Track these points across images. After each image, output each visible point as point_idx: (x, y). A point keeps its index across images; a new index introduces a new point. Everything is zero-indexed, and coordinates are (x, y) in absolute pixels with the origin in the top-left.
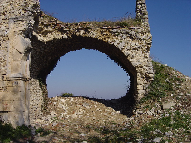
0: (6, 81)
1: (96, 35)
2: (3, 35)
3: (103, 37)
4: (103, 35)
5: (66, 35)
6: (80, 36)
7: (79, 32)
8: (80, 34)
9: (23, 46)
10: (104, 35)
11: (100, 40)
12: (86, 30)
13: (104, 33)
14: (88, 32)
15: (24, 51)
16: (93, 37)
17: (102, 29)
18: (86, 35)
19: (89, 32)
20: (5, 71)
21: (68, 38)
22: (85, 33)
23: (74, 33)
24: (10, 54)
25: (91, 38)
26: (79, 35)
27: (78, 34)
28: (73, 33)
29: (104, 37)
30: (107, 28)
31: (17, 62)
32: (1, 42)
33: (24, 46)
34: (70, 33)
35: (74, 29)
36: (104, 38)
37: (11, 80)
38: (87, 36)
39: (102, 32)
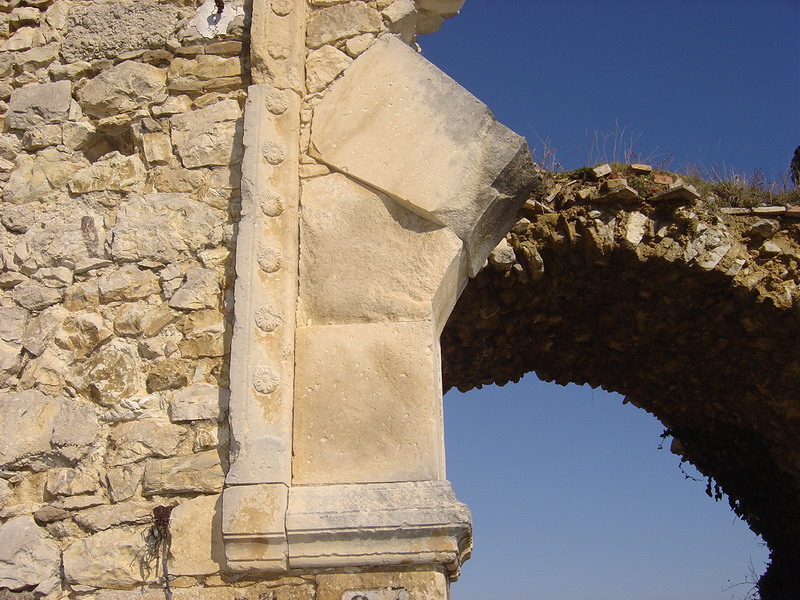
0: (202, 579)
1: (723, 249)
2: (174, 43)
3: (763, 273)
4: (764, 257)
5: (511, 242)
6: (622, 251)
7: (613, 222)
8: (620, 240)
9: (457, 137)
10: (771, 255)
11: (742, 288)
12: (666, 209)
13: (770, 246)
14: (674, 226)
15: (479, 201)
16: (710, 265)
17: (753, 214)
18: (659, 250)
19: (685, 229)
20: (187, 447)
21: (519, 267)
22: (652, 234)
23: (572, 228)
24: (282, 231)
25: (693, 269)
26: (611, 242)
27: (604, 233)
28: (566, 232)
29: (767, 272)
30: (783, 209)
31: (382, 332)
32: (145, 112)
33: (477, 149)
34: (537, 235)
35: (569, 204)
36: (768, 283)
37: (293, 571)
38: (671, 256)
39: (754, 240)
